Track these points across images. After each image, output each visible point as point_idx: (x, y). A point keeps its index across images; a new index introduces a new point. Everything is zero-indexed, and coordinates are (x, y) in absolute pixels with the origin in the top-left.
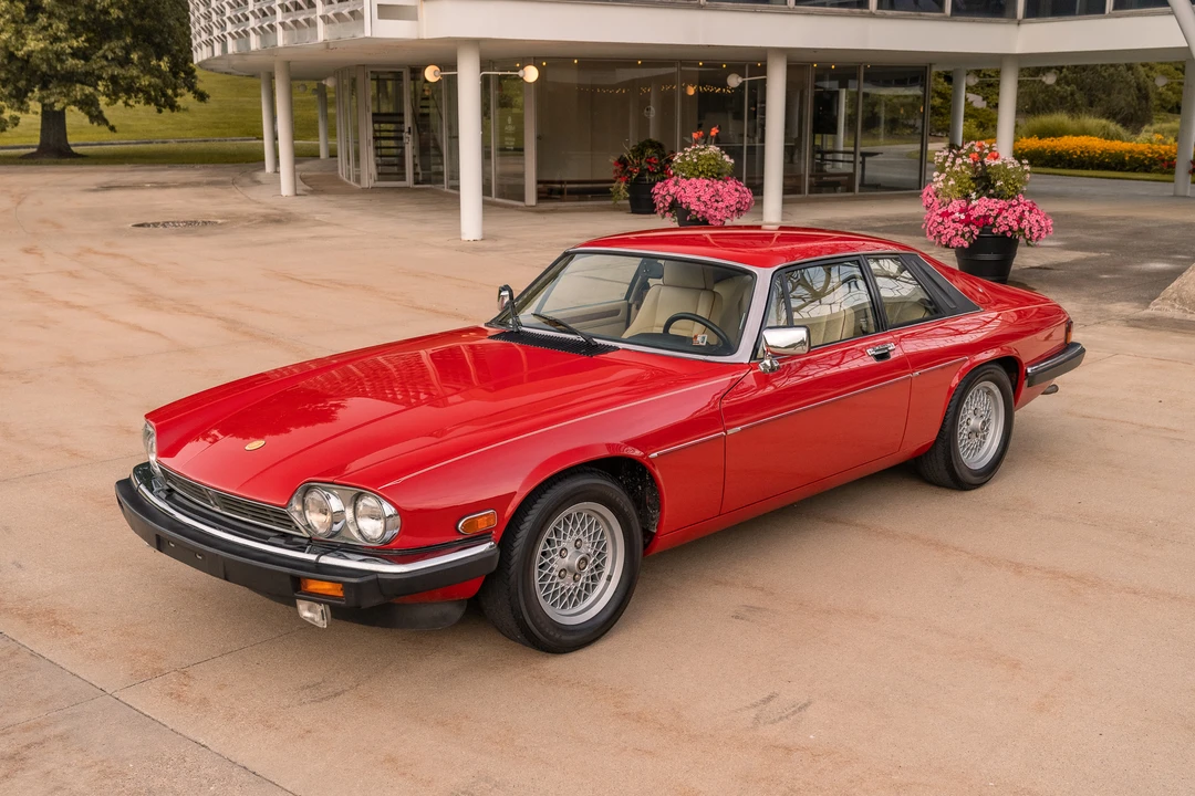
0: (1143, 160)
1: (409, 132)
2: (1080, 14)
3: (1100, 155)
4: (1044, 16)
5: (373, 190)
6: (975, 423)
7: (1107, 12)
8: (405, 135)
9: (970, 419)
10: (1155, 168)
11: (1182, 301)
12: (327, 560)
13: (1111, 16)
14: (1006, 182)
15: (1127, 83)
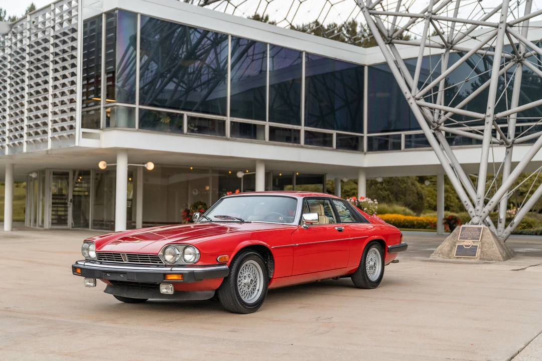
0: (423, 223)
1: (71, 202)
2: (391, 150)
5: (51, 229)
6: (372, 263)
7: (402, 149)
8: (69, 203)
9: (369, 263)
10: (428, 227)
11: (442, 253)
12: (173, 269)
13: (404, 151)
14: (368, 208)
15: (413, 191)
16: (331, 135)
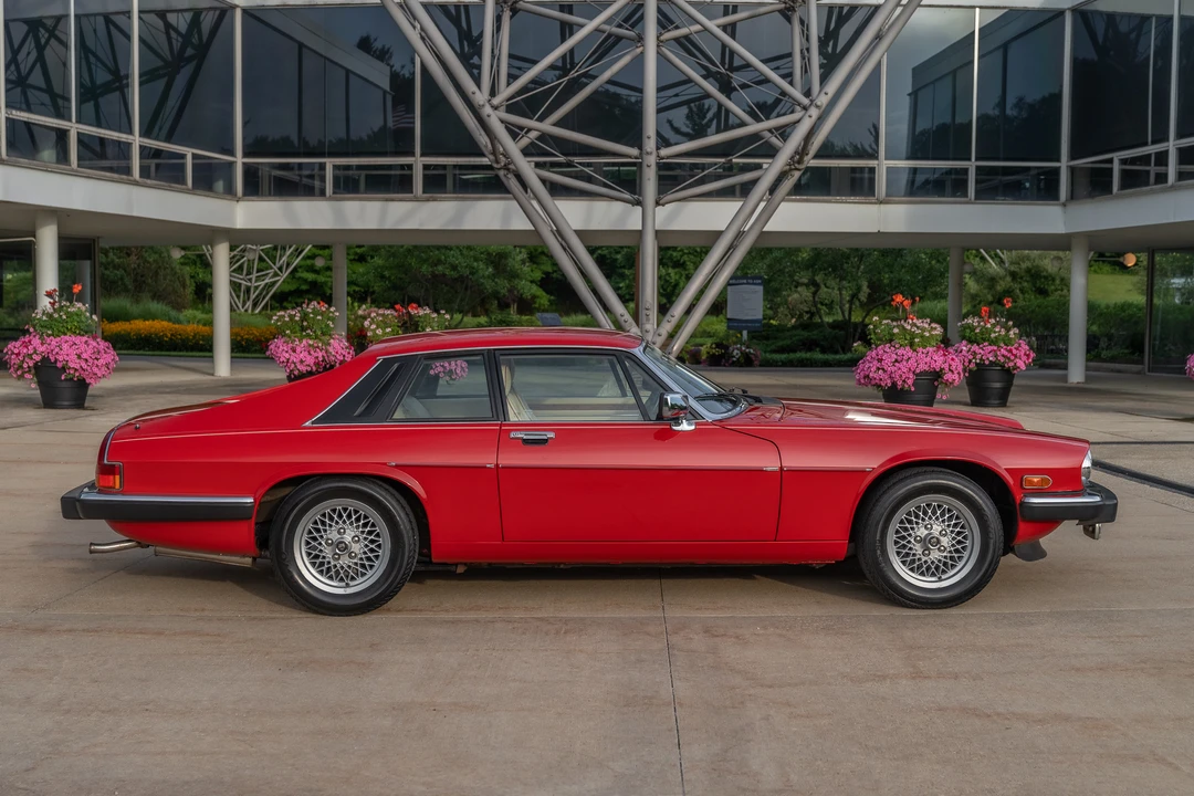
3: (194, 337)
4: (262, 195)
7: (328, 194)
13: (331, 199)
16: (183, 156)
